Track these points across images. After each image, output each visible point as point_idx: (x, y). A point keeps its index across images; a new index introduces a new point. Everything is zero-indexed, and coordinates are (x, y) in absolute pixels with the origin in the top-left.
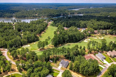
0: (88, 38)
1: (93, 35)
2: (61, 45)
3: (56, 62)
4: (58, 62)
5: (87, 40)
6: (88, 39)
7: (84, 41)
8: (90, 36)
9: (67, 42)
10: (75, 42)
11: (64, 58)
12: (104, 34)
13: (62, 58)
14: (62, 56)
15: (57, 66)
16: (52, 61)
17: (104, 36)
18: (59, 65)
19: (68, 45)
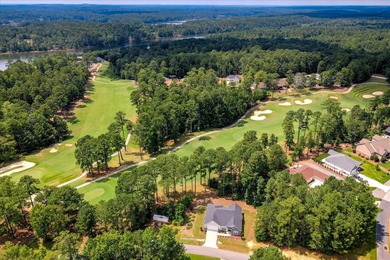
0: (261, 107)
1: (276, 95)
2: (171, 143)
4: (194, 217)
5: (260, 112)
6: (263, 110)
7: (252, 118)
8: (264, 98)
9: (195, 130)
10: (221, 127)
11: (209, 196)
12: (307, 89)
13: (200, 196)
14: (200, 189)
15: (196, 236)
16: (165, 219)
17: (308, 94)
18: (204, 230)
19: (201, 139)
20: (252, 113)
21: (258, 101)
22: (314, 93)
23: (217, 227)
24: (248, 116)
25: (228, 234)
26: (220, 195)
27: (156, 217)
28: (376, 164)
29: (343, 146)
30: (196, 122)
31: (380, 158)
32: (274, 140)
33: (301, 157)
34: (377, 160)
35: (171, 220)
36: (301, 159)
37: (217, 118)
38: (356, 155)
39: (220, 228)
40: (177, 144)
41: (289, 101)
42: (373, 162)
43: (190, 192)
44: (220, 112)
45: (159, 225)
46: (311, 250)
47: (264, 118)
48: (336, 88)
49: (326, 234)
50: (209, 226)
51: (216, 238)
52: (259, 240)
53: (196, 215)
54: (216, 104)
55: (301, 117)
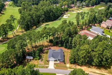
0: (66, 14)
1: (71, 9)
2: (35, 27)
3: (40, 57)
4: (44, 56)
5: (66, 15)
6: (67, 14)
7: (63, 17)
8: (67, 11)
9: (43, 22)
10: (53, 21)
11: (50, 46)
12: (81, 7)
13: (46, 47)
14: (46, 44)
15: (45, 64)
16: (32, 58)
17: (81, 9)
18: (48, 61)
19: (46, 25)
20: (63, 16)
21: (65, 12)
22: (83, 8)
23: (54, 59)
24: (62, 17)
25: (58, 62)
26: (54, 46)
27: (28, 57)
28: (109, 30)
29: (96, 24)
30: (44, 19)
31: (110, 28)
32: (73, 23)
33: (82, 29)
34: (109, 29)
35: (34, 58)
36: (82, 30)
37: (51, 17)
38: (101, 27)
39: (55, 59)
40: (37, 27)
41: (75, 11)
42: (107, 29)
43: (42, 45)
44: (52, 15)
45: (29, 60)
46: (93, 66)
47: (67, 17)
48: (90, 6)
49: (100, 59)
50: (50, 59)
51: (53, 64)
52: (71, 63)
53: (45, 55)
54: (51, 12)
55: (82, 15)
